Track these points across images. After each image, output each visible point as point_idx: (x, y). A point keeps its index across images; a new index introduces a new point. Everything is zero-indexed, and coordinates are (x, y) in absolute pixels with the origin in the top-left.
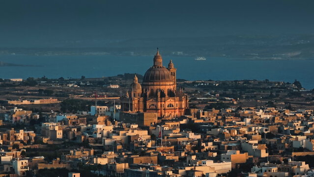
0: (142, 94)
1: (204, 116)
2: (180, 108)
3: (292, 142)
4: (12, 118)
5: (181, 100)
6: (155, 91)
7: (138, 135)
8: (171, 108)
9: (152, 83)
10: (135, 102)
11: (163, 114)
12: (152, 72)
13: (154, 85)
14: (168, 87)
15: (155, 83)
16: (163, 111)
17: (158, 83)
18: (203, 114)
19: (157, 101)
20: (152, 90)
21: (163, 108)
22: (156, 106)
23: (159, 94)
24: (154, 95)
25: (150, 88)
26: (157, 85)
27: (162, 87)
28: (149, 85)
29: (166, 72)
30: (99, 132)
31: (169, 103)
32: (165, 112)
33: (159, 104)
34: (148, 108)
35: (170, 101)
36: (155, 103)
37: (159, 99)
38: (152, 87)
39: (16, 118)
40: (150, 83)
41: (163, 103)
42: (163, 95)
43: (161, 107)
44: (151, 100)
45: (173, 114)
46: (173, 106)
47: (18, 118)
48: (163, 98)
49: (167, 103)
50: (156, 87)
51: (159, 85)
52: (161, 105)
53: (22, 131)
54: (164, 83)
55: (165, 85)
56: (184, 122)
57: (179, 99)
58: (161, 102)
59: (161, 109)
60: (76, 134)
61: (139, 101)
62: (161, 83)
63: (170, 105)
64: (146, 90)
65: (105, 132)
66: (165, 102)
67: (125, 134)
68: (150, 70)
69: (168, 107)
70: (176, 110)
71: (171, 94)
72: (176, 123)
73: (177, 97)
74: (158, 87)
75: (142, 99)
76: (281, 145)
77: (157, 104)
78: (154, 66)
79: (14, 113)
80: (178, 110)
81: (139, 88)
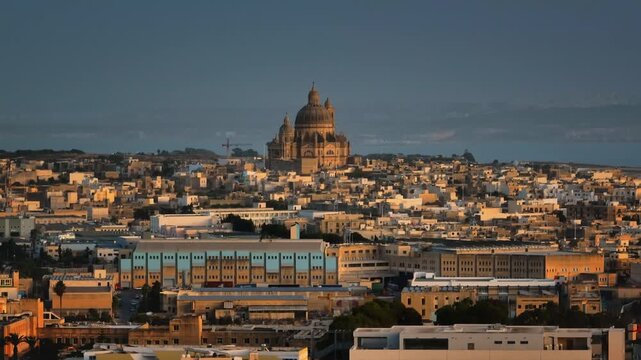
0: (295, 138)
2: (342, 156)
3: (485, 187)
4: (126, 171)
5: (342, 146)
6: (310, 135)
7: (301, 181)
8: (330, 155)
9: (307, 125)
10: (287, 148)
11: (322, 162)
12: (307, 112)
13: (309, 127)
14: (326, 130)
15: (311, 125)
16: (321, 159)
17: (315, 125)
18: (371, 163)
19: (314, 147)
20: (307, 133)
21: (321, 155)
22: (313, 153)
23: (316, 138)
24: (310, 139)
25: (305, 130)
26: (313, 127)
27: (319, 130)
28: (303, 128)
29: (324, 111)
30: (251, 179)
31: (329, 149)
32: (324, 160)
33: (317, 150)
34: (302, 155)
35: (329, 147)
36: (311, 149)
37: (316, 144)
38: (307, 130)
39: (132, 170)
40: (304, 125)
41: (321, 149)
42: (321, 139)
43: (319, 153)
44: (307, 145)
45: (333, 162)
46: (333, 153)
47: (135, 170)
48: (321, 144)
49: (326, 150)
50: (312, 131)
51: (316, 128)
52: (319, 151)
53: (159, 178)
54: (322, 125)
55: (323, 127)
56: (349, 171)
57: (340, 145)
58: (319, 147)
59: (319, 157)
60: (224, 182)
61: (291, 147)
62: (319, 125)
63: (330, 152)
64: (300, 134)
65: (259, 180)
66: (323, 148)
67: (285, 180)
68: (305, 108)
69: (327, 153)
70: (337, 159)
71: (331, 138)
72: (341, 172)
73: (338, 142)
74: (315, 130)
75: (295, 144)
76: (472, 190)
77: (314, 151)
78: (309, 103)
79: (129, 165)
80: (339, 158)
81: (291, 131)
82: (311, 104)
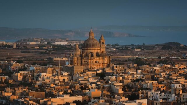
0: (80, 55)
1: (117, 68)
2: (104, 64)
5: (104, 59)
6: (88, 53)
8: (97, 63)
9: (87, 49)
10: (75, 59)
11: (92, 66)
12: (87, 42)
13: (87, 50)
14: (97, 51)
15: (88, 49)
16: (92, 65)
17: (90, 49)
18: (116, 67)
21: (92, 63)
23: (90, 55)
25: (85, 51)
26: (89, 50)
28: (85, 50)
30: (42, 77)
31: (96, 60)
32: (93, 66)
33: (90, 61)
34: (83, 63)
35: (96, 59)
36: (87, 60)
37: (89, 58)
38: (87, 51)
39: (13, 68)
40: (85, 49)
41: (92, 60)
42: (92, 56)
43: (91, 62)
44: (85, 58)
45: (98, 67)
46: (98, 62)
48: (92, 58)
51: (91, 50)
52: (91, 61)
54: (94, 48)
55: (94, 50)
57: (103, 58)
58: (91, 59)
59: (91, 64)
61: (77, 59)
62: (92, 49)
64: (83, 53)
66: (93, 59)
68: (87, 40)
69: (95, 62)
70: (100, 65)
71: (98, 55)
72: (94, 72)
73: (101, 57)
74: (90, 51)
75: (79, 58)
77: (88, 61)
80: (102, 64)
81: (78, 51)
82: (90, 38)
